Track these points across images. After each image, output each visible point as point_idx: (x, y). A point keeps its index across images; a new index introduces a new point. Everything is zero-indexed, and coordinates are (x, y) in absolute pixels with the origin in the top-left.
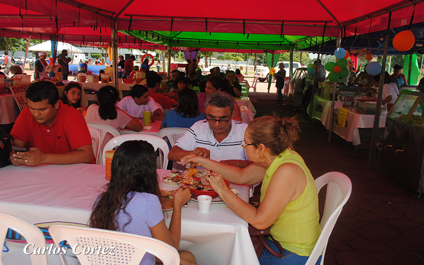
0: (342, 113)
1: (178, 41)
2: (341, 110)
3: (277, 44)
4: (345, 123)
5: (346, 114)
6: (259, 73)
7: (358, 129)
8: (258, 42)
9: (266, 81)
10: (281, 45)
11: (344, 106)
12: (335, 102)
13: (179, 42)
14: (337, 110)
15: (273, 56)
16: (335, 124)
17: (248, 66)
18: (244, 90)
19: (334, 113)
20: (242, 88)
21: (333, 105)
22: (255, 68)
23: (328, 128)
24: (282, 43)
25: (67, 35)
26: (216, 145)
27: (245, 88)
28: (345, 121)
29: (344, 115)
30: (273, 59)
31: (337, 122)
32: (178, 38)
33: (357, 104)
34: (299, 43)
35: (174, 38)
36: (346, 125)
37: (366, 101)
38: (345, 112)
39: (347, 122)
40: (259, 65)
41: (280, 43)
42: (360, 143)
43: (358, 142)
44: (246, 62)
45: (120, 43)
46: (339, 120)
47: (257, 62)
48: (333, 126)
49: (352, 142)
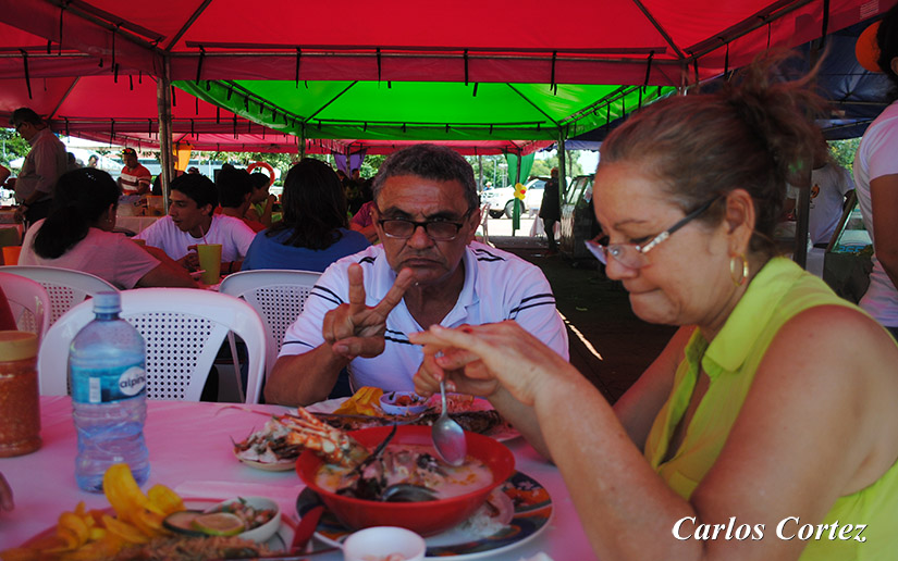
1: (319, 126)
3: (531, 129)
6: (489, 200)
8: (491, 125)
9: (504, 216)
10: (539, 129)
13: (323, 129)
15: (520, 160)
24: (541, 125)
25: (75, 118)
30: (519, 165)
32: (320, 120)
34: (578, 123)
35: (311, 121)
41: (536, 126)
45: (192, 133)
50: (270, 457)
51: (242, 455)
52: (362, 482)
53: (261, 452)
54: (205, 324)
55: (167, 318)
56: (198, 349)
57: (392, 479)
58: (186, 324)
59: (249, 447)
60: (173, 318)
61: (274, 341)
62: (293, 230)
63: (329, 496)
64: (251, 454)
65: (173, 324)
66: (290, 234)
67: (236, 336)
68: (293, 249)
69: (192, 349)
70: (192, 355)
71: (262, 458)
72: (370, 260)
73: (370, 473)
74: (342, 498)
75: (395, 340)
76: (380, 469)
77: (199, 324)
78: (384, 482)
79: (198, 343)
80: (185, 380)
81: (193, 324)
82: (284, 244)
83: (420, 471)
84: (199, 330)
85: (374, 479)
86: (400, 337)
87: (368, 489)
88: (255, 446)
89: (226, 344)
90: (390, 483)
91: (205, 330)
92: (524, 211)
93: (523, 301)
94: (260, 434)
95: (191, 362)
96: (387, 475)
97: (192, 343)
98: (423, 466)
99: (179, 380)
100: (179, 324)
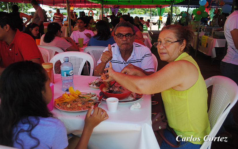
0: (204, 38)
1: (107, 1)
2: (203, 37)
4: (206, 45)
5: (207, 39)
6: (153, 20)
7: (215, 48)
9: (157, 24)
11: (205, 35)
12: (200, 33)
14: (201, 37)
15: (161, 9)
16: (199, 46)
17: (147, 17)
18: (145, 28)
19: (199, 39)
20: (144, 27)
21: (198, 34)
22: (151, 18)
23: (195, 48)
25: (45, 0)
26: (124, 63)
27: (145, 27)
28: (206, 43)
29: (205, 40)
30: (161, 11)
31: (201, 44)
33: (214, 33)
36: (207, 46)
37: (220, 30)
38: (206, 38)
39: (207, 44)
40: (153, 16)
42: (216, 56)
43: (215, 55)
44: (145, 15)
45: (74, 3)
46: (202, 43)
47: (152, 14)
48: (197, 47)
49: (211, 56)
50: (95, 86)
51: (90, 86)
52: (110, 90)
53: (93, 85)
54: (82, 59)
55: (74, 58)
56: (80, 64)
57: (115, 90)
58: (78, 59)
59: (91, 84)
60: (75, 58)
61: (96, 61)
62: (100, 37)
63: (104, 92)
64: (92, 85)
65: (75, 59)
66: (99, 37)
67: (88, 61)
68: (100, 41)
69: (79, 64)
70: (79, 65)
71: (93, 86)
72: (114, 47)
73: (111, 89)
74: (107, 93)
75: (118, 63)
76: (113, 88)
77: (80, 59)
78: (113, 90)
79: (80, 63)
80: (78, 70)
81: (79, 59)
82: (97, 40)
83: (120, 89)
84: (80, 60)
85: (112, 90)
86: (120, 62)
87: (111, 92)
88: (92, 84)
89: (86, 63)
90: (114, 91)
91: (82, 60)
92: (162, 23)
93: (145, 55)
94: (93, 82)
95: (79, 67)
96: (114, 89)
97: (79, 63)
98: (120, 88)
99: (76, 70)
100: (76, 59)
